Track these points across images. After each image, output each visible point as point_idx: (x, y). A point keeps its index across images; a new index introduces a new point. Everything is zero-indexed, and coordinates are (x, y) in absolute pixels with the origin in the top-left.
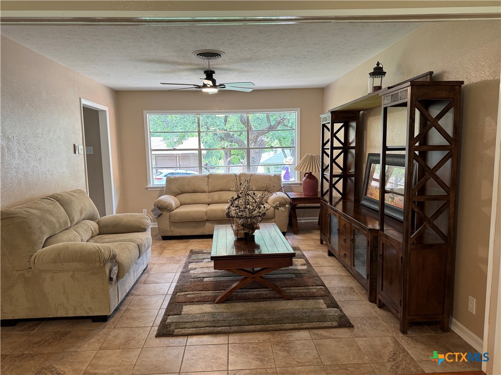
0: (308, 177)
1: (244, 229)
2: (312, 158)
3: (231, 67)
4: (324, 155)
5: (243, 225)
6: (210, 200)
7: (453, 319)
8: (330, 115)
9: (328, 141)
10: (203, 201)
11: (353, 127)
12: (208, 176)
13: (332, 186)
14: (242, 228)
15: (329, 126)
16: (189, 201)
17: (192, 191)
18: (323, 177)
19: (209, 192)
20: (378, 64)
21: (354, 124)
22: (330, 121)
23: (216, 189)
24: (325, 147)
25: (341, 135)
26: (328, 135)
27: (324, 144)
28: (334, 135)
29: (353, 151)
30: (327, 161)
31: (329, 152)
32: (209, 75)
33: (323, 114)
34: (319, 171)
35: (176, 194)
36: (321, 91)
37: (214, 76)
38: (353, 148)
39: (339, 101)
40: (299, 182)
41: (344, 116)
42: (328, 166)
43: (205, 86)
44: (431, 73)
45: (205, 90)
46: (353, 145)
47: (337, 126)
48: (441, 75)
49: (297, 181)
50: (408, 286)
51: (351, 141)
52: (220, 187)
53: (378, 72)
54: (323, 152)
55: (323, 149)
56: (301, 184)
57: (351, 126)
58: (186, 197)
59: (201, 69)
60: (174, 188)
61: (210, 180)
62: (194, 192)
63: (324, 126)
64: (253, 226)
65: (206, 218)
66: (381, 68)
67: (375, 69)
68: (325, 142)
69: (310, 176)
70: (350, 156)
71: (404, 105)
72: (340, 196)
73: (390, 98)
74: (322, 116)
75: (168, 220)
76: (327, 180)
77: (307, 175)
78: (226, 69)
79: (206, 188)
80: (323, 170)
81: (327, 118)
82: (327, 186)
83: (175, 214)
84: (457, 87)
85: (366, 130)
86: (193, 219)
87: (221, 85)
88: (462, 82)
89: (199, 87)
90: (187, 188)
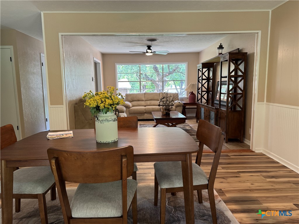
0: (191, 94)
1: (166, 111)
2: (193, 85)
3: (159, 44)
4: (199, 82)
5: (165, 109)
6: (146, 104)
7: (245, 139)
8: (201, 65)
9: (200, 76)
10: (143, 105)
11: (211, 70)
12: (145, 94)
13: (202, 96)
14: (165, 110)
15: (201, 70)
16: (136, 105)
17: (137, 100)
18: (198, 93)
19: (145, 101)
20: (221, 44)
21: (212, 69)
22: (201, 68)
23: (148, 99)
24: (199, 79)
25: (206, 74)
26: (200, 74)
27: (199, 78)
28: (203, 74)
29: (211, 81)
30: (200, 85)
31: (201, 81)
32: (149, 47)
33: (198, 64)
34: (196, 91)
35: (130, 102)
36: (198, 54)
37: (151, 48)
38: (211, 79)
39: (205, 58)
40: (187, 97)
41: (208, 65)
42: (200, 88)
43: (147, 52)
44: (238, 49)
45: (147, 54)
46: (212, 78)
47: (204, 70)
48: (242, 50)
49: (186, 97)
50: (228, 125)
51: (210, 76)
52: (150, 99)
53: (221, 47)
54: (198, 81)
55: (198, 80)
56: (187, 98)
57: (210, 70)
58: (135, 103)
59: (145, 45)
60: (129, 98)
61: (145, 95)
62: (139, 101)
63: (199, 70)
64: (169, 110)
65: (145, 112)
66: (222, 46)
67: (220, 46)
68: (199, 77)
69: (192, 93)
70: (210, 83)
71: (227, 61)
72: (206, 101)
73: (223, 58)
74: (198, 65)
75: (128, 112)
76: (200, 94)
77: (191, 93)
78: (157, 45)
79: (144, 99)
80: (198, 89)
81: (200, 66)
82: (200, 96)
83: (131, 109)
84: (245, 54)
85: (217, 71)
86: (139, 112)
87: (154, 52)
88: (247, 53)
89: (145, 53)
90: (135, 99)
